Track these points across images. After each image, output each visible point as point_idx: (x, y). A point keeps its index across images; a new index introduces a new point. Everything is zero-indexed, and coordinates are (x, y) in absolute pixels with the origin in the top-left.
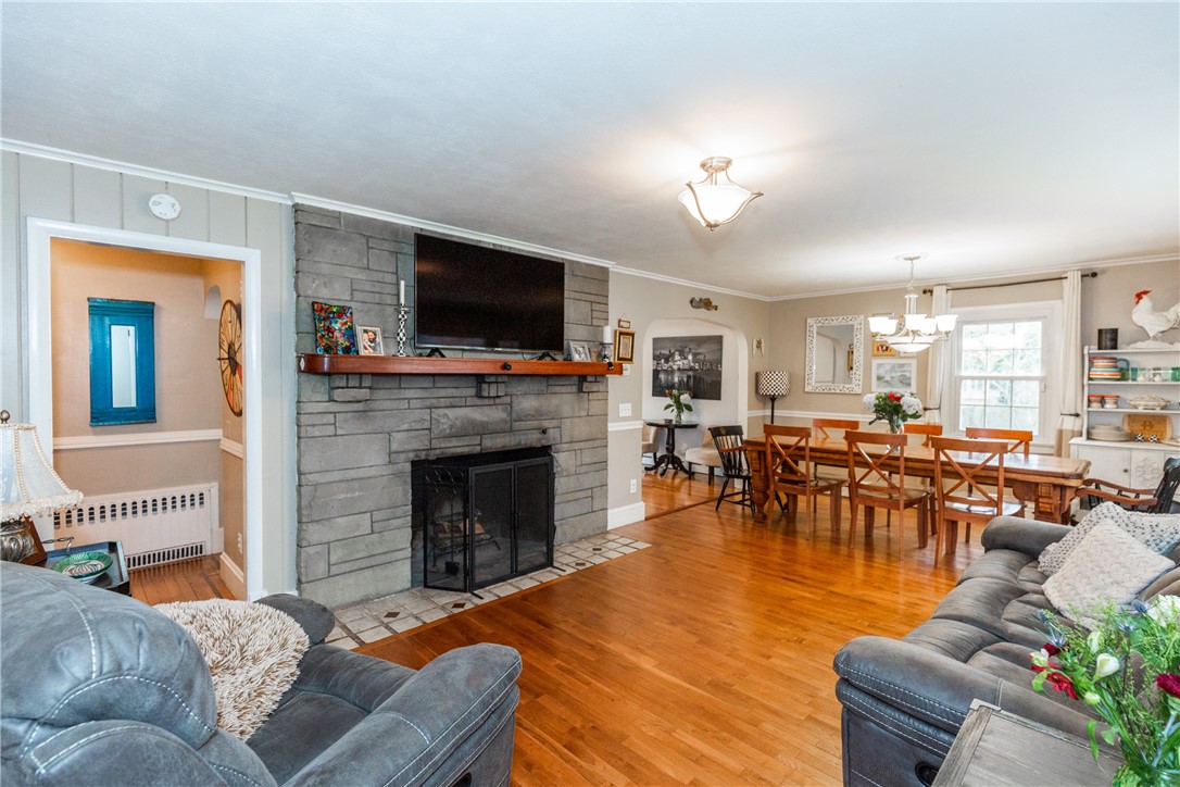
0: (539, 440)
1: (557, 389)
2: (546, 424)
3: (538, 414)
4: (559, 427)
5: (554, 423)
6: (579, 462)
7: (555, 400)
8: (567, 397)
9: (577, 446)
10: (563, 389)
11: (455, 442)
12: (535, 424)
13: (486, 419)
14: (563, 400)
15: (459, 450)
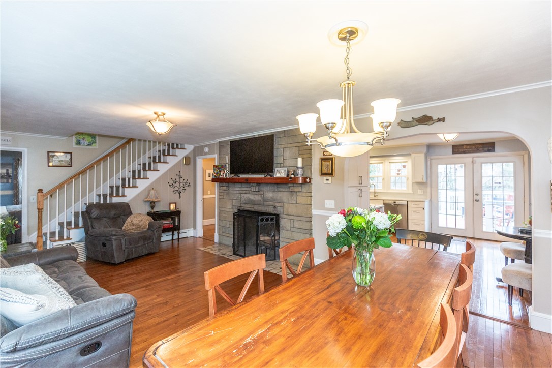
0: (274, 211)
1: (281, 189)
2: (276, 204)
3: (273, 200)
4: (283, 207)
5: (280, 205)
6: (292, 225)
7: (280, 194)
8: (285, 194)
9: (291, 217)
10: (284, 190)
11: (246, 206)
12: (271, 203)
13: (254, 199)
14: (283, 194)
15: (248, 209)
